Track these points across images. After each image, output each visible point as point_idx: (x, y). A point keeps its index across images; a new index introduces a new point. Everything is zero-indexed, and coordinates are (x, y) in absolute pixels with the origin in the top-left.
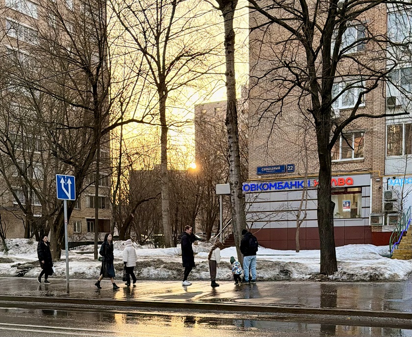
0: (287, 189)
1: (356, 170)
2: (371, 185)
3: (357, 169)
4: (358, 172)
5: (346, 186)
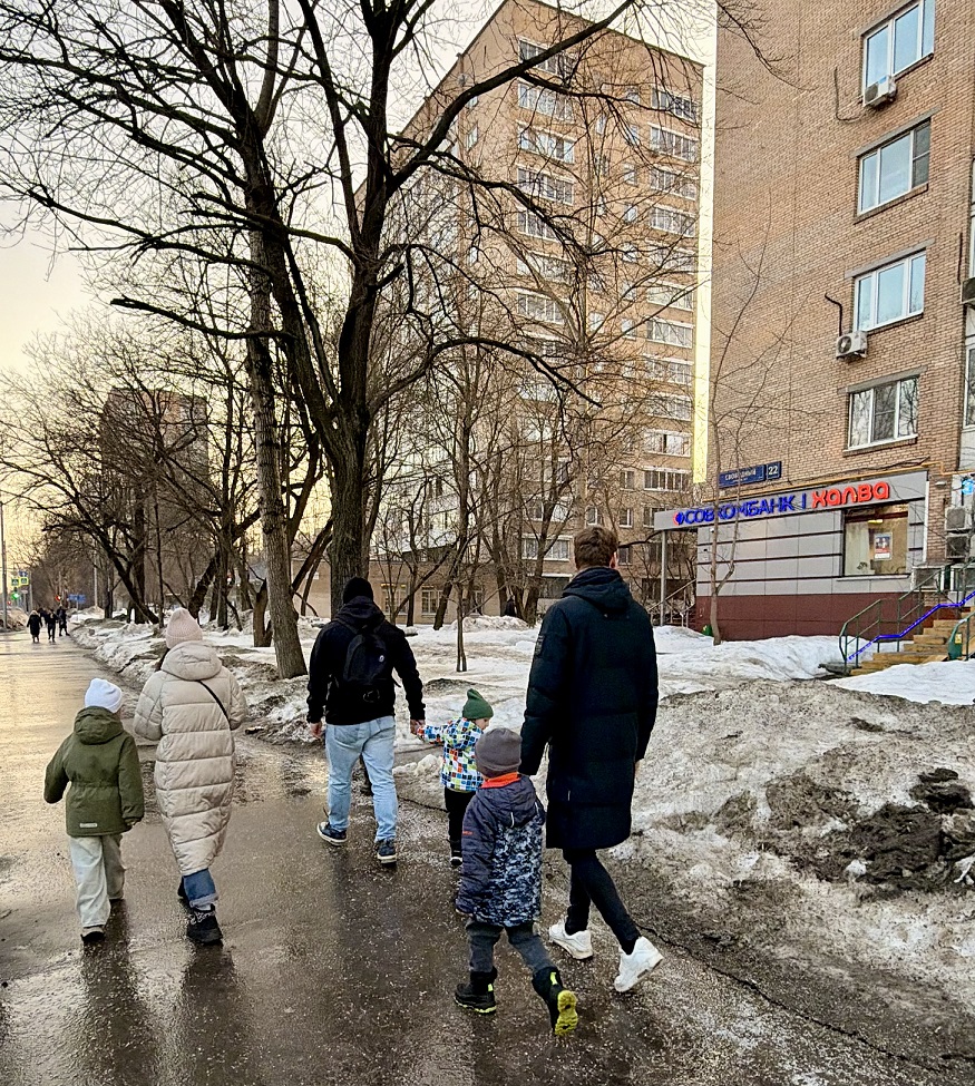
1: (900, 464)
2: (927, 497)
3: (901, 461)
4: (904, 467)
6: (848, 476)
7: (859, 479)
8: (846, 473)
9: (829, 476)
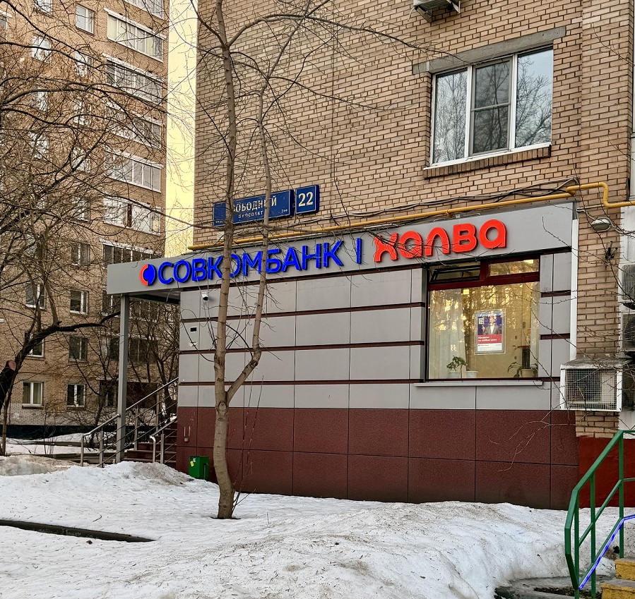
0: (293, 272)
1: (522, 191)
2: (575, 246)
3: (525, 186)
5: (482, 252)
6: (432, 211)
7: (452, 216)
8: (429, 205)
9: (400, 210)
